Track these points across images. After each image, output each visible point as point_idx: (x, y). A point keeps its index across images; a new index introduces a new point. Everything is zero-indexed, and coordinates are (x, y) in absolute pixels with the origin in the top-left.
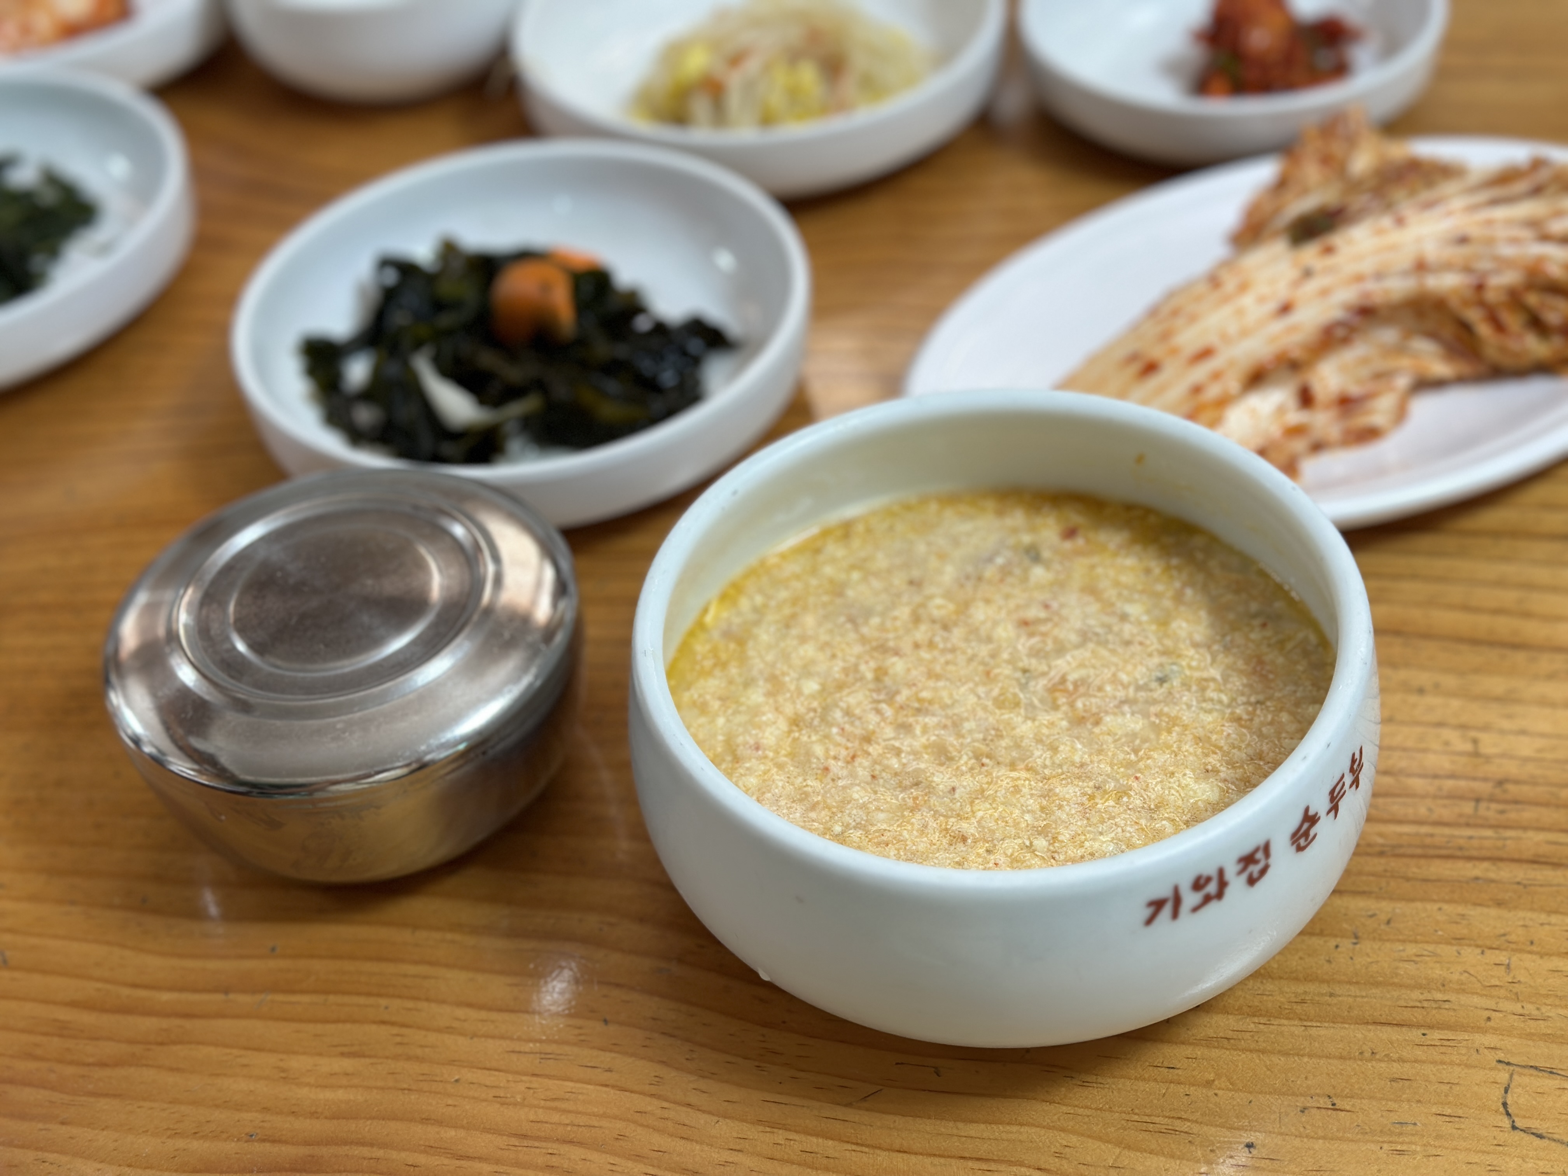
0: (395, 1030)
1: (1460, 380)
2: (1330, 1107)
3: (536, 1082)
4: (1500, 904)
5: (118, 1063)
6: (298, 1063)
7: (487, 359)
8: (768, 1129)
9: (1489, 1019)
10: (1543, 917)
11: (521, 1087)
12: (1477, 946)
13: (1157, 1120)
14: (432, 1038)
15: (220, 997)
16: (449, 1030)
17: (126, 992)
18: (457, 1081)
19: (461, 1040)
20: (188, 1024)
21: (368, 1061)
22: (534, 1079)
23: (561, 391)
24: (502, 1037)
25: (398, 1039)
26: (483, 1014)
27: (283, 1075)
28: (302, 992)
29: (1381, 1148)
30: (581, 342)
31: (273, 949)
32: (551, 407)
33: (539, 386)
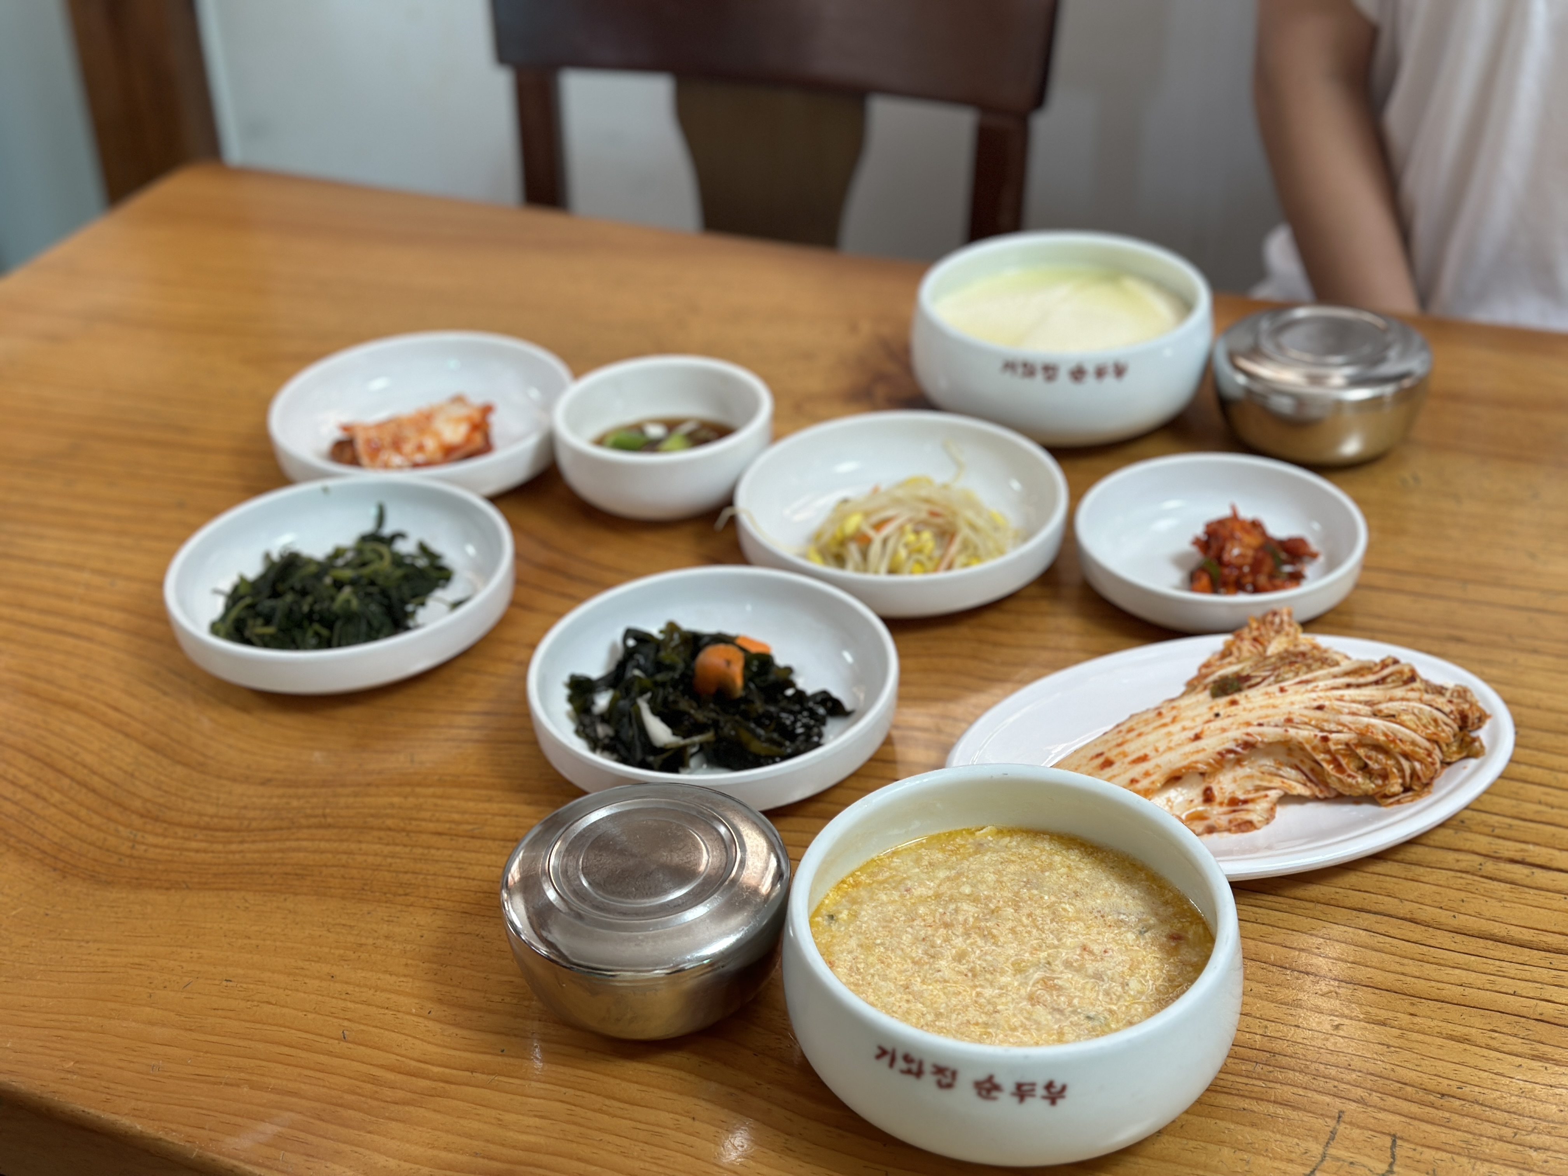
0: (569, 1107)
3: (646, 1147)
5: (405, 1103)
6: (508, 1117)
11: (637, 1148)
14: (590, 1114)
15: (468, 1074)
16: (600, 1111)
17: (413, 1063)
18: (601, 1140)
19: (606, 1117)
20: (447, 1086)
21: (550, 1121)
22: (646, 1145)
23: (728, 730)
24: (630, 1119)
25: (569, 1112)
26: (621, 1105)
27: (500, 1123)
28: (517, 1078)
31: (503, 1051)
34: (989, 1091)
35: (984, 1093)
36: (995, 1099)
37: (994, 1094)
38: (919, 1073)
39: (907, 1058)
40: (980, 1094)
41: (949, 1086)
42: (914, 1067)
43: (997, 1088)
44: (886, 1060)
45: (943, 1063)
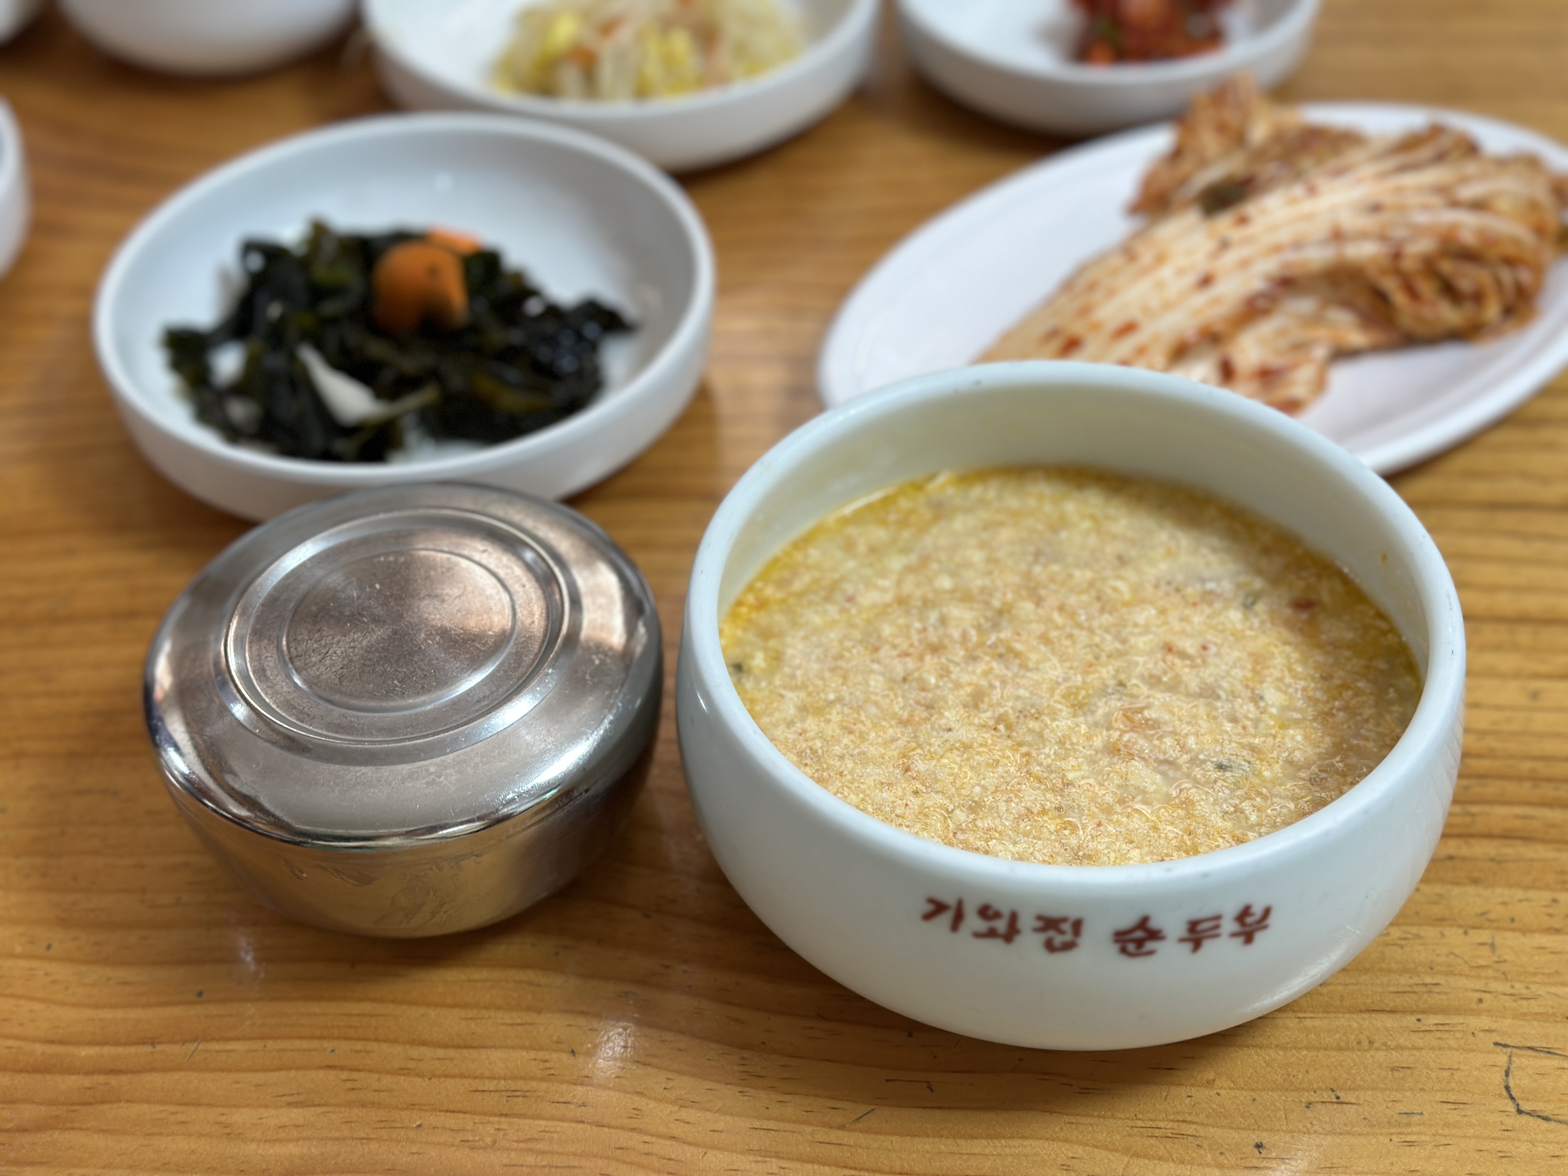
0: (345, 1075)
1: (1376, 349)
2: (1335, 1100)
3: (504, 1122)
4: (1475, 881)
5: (40, 1127)
6: (240, 1117)
7: (377, 349)
8: (759, 1159)
9: (1480, 1001)
10: (1520, 894)
11: (490, 1129)
12: (1460, 926)
13: (1162, 1124)
14: (387, 1081)
15: (148, 1049)
16: (403, 1071)
17: (39, 1048)
18: (419, 1126)
19: (418, 1081)
20: (113, 1080)
21: (319, 1110)
22: (503, 1119)
23: (456, 381)
24: (462, 1076)
25: (349, 1085)
26: (441, 1052)
27: (228, 1130)
28: (238, 1039)
29: (1391, 1140)
30: (474, 328)
31: (200, 994)
32: (448, 398)
33: (434, 375)
34: (1140, 943)
35: (1131, 947)
36: (1151, 953)
37: (1150, 945)
38: (1011, 933)
39: (985, 912)
40: (1124, 951)
41: (1068, 946)
42: (1001, 925)
43: (1155, 935)
44: (946, 918)
45: (1054, 912)
